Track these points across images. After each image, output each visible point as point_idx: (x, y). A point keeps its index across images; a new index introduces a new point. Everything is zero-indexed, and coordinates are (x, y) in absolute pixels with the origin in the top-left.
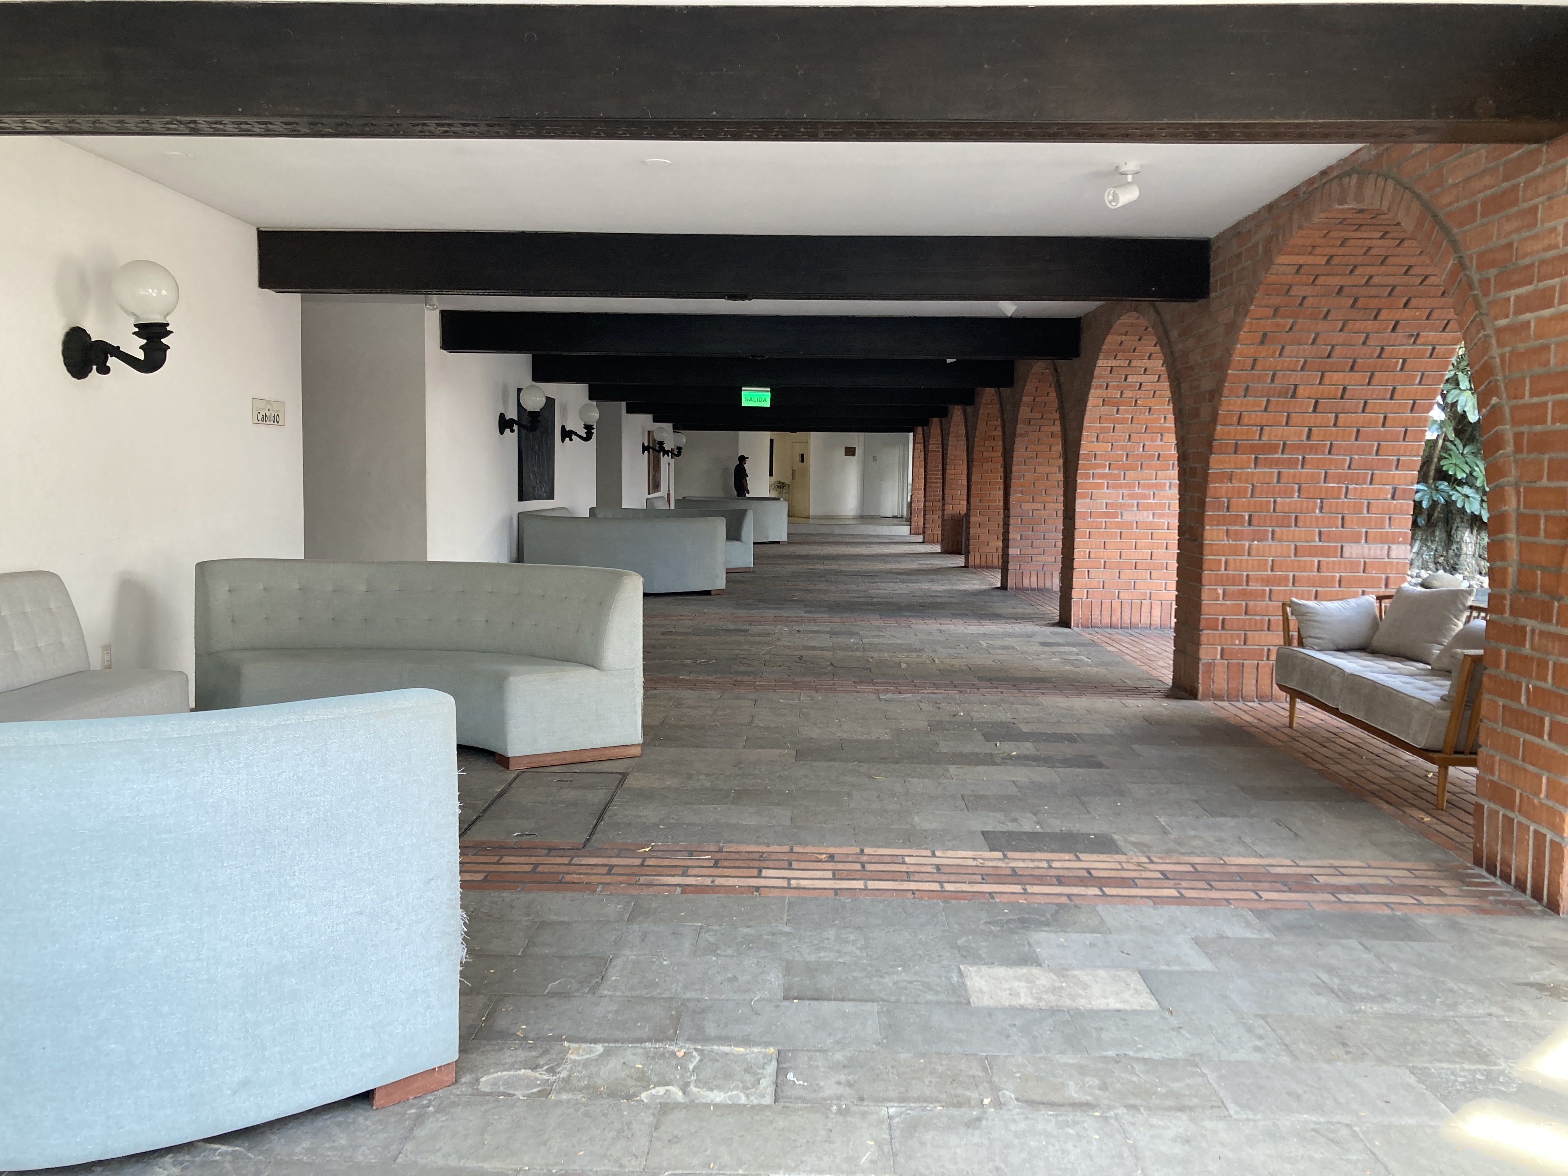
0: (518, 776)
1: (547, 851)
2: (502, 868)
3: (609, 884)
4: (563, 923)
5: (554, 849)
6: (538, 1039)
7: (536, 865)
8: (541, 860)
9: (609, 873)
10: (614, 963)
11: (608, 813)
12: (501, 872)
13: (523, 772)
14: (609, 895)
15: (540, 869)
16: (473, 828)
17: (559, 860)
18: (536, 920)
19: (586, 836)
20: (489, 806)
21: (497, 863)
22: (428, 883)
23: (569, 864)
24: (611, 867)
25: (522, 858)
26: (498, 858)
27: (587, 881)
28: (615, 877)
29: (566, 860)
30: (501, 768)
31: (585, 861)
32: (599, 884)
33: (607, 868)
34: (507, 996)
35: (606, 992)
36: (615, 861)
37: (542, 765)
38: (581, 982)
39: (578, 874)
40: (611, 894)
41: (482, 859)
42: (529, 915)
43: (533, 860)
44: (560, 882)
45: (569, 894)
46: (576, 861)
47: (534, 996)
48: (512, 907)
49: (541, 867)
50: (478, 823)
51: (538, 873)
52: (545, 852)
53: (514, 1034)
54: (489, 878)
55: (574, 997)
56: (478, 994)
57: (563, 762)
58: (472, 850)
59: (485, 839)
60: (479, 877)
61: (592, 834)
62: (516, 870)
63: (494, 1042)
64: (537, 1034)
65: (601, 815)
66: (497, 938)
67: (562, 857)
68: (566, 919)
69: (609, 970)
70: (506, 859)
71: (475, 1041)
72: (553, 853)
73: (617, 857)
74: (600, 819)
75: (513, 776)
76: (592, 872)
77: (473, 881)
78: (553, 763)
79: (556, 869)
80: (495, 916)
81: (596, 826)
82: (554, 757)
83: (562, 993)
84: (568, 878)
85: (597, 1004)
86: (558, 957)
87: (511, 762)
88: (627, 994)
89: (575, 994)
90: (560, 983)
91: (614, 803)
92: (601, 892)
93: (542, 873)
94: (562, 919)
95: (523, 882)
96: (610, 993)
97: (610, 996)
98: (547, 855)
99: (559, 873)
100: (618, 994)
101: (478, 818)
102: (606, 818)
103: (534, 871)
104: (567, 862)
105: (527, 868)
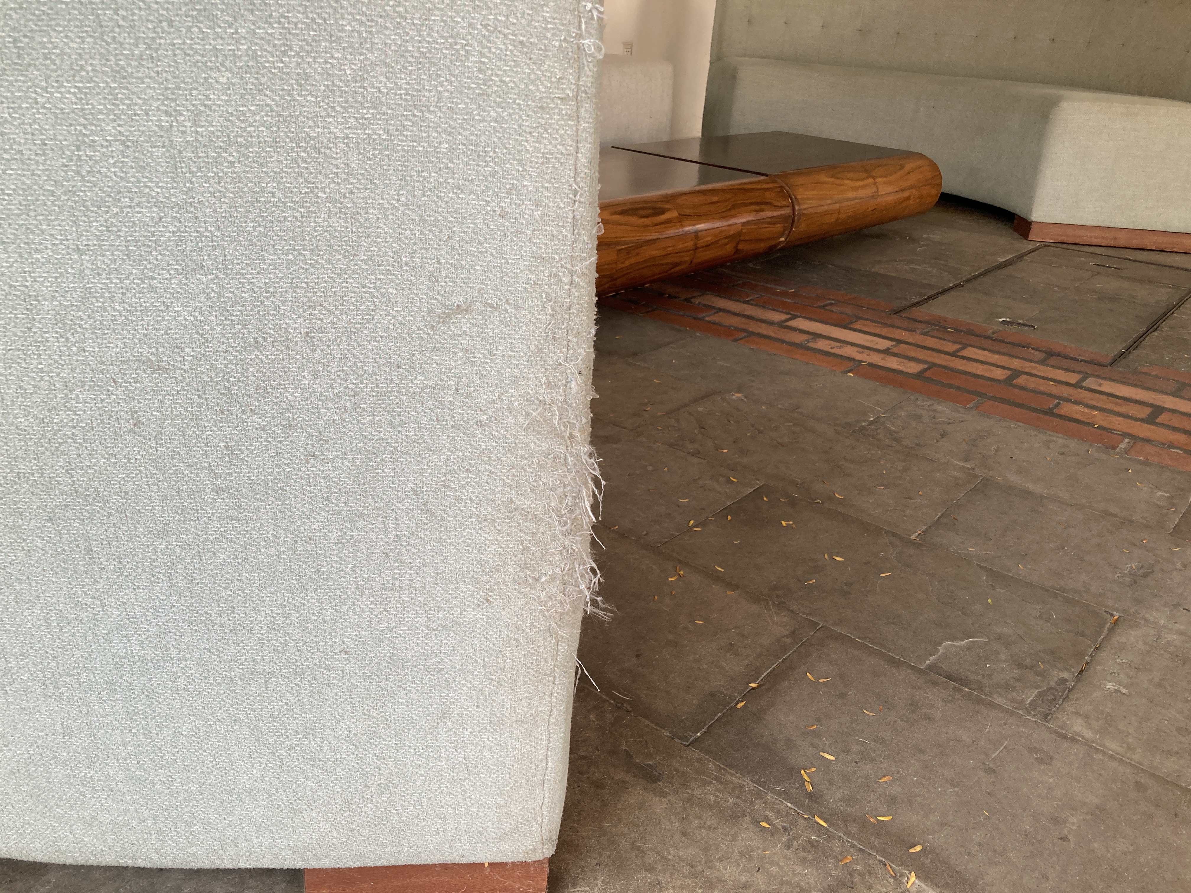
0: (1037, 249)
1: (1042, 356)
2: (957, 364)
3: (1148, 441)
4: (1026, 494)
5: (1059, 355)
6: (847, 819)
7: (1016, 373)
8: (1027, 366)
9: (1151, 420)
10: (1119, 638)
11: (1170, 322)
12: (952, 370)
13: (1045, 246)
14: (1141, 463)
15: (1022, 380)
16: (941, 298)
17: (1060, 375)
18: (978, 472)
19: (1121, 347)
20: (979, 275)
21: (954, 354)
22: (446, 318)
23: (1077, 386)
24: (1158, 410)
25: (997, 356)
26: (958, 346)
27: (1104, 424)
28: (1162, 430)
29: (1073, 378)
30: (1016, 235)
31: (1107, 387)
32: (1125, 435)
33: (1148, 410)
34: (839, 637)
35: (1078, 726)
36: (1169, 402)
37: (1077, 241)
38: (1020, 666)
39: (1087, 406)
40: (1146, 463)
41: (931, 342)
42: (966, 459)
43: (1016, 364)
44: (1050, 413)
45: (1060, 440)
46: (1090, 382)
47: (896, 664)
48: (943, 435)
49: (1024, 377)
50: (953, 293)
51: (1015, 386)
52: (1039, 356)
53: (793, 772)
54: (927, 374)
55: (992, 705)
56: (782, 606)
57: (1112, 243)
58: (922, 326)
59: (949, 316)
60: (914, 368)
61: (1136, 344)
62: (979, 372)
63: (735, 779)
64: (849, 800)
65: (1156, 322)
66: (886, 486)
67: (1067, 370)
68: (1037, 488)
69: (1103, 654)
70: (970, 352)
71: (695, 754)
72: (1052, 361)
73: (1173, 394)
74: (1154, 326)
75: (1031, 247)
76: (1117, 409)
77: (901, 372)
78: (1095, 241)
79: (1051, 388)
80: (905, 442)
81: (1143, 336)
82: (1099, 233)
83: (965, 682)
84: (1067, 409)
85: (1045, 759)
86: (991, 572)
87: (1034, 229)
88: (1137, 757)
89: (998, 700)
90: (968, 648)
91: (1182, 309)
92: (1127, 451)
93: (1023, 388)
94: (1030, 486)
95: (982, 395)
96: (1088, 734)
97: (1086, 743)
98: (1043, 362)
99: (1050, 395)
100: (1113, 746)
101: (957, 286)
102: (1165, 328)
103: (1008, 381)
104: (1073, 381)
105: (999, 374)
